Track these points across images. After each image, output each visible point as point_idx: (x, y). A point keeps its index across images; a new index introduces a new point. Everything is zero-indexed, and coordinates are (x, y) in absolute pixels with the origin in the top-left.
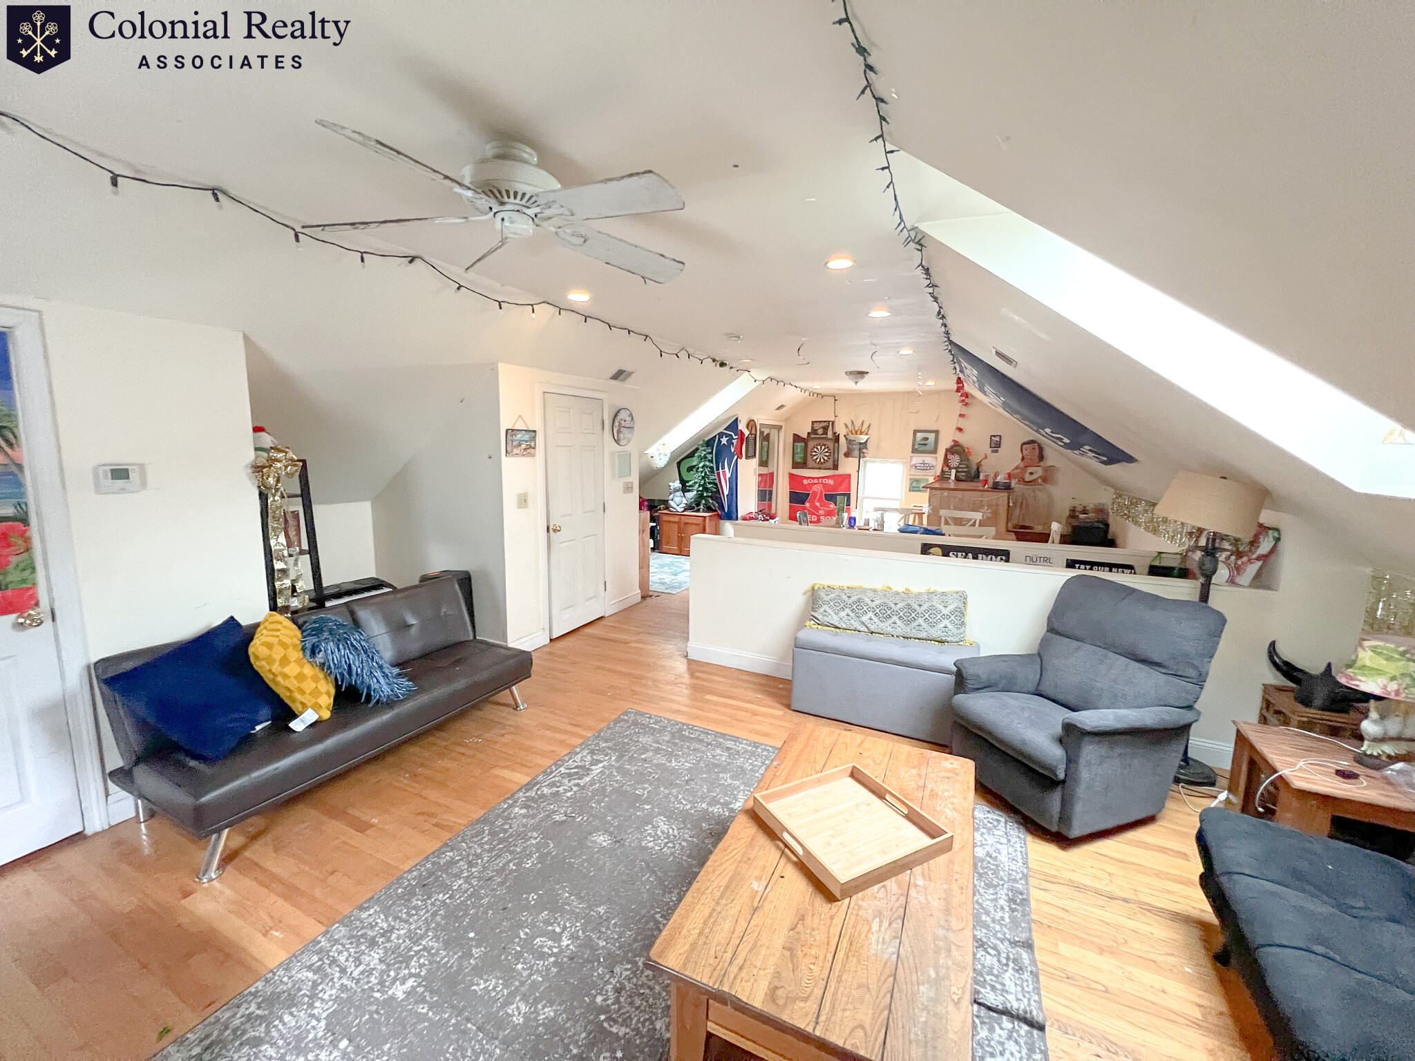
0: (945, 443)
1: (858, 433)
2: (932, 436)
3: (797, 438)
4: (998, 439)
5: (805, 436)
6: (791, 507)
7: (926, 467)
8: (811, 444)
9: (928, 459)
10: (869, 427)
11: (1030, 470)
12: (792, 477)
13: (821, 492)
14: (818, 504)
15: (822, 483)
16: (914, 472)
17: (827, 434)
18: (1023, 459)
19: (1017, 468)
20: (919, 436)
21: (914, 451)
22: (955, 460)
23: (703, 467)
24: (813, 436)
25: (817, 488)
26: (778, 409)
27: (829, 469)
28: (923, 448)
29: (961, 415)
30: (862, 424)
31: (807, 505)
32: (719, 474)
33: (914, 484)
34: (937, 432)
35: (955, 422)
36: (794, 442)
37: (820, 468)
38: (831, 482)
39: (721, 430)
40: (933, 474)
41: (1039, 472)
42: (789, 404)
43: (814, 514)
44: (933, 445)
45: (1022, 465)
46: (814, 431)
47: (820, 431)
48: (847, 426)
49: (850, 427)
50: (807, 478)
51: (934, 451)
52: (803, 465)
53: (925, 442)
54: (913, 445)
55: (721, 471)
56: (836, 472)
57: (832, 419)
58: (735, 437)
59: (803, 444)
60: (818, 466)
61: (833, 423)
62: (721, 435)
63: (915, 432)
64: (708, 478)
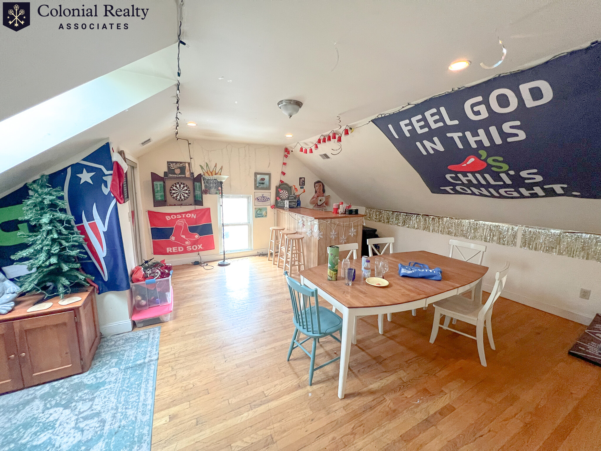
0: (275, 183)
1: (214, 173)
2: (266, 177)
3: (155, 177)
4: (303, 179)
5: (162, 175)
6: (154, 243)
7: (264, 199)
8: (169, 183)
9: (266, 193)
10: (221, 169)
11: (320, 198)
12: (152, 215)
13: (185, 225)
14: (184, 237)
15: (185, 218)
16: (257, 203)
17: (185, 174)
18: (316, 192)
19: (313, 198)
20: (259, 177)
21: (256, 188)
22: (284, 194)
23: (51, 222)
24: (170, 175)
25: (181, 223)
26: (143, 144)
27: (191, 205)
28: (262, 186)
29: (284, 164)
30: (216, 166)
31: (173, 238)
32: (83, 231)
33: (258, 212)
34: (269, 175)
35: (279, 168)
36: (153, 181)
37: (181, 205)
38: (194, 216)
39: (78, 159)
40: (269, 204)
41: (324, 199)
42: (154, 139)
43: (181, 246)
44: (268, 184)
45: (316, 196)
46: (171, 171)
47: (178, 171)
48: (202, 168)
49: (205, 168)
50: (170, 214)
51: (269, 188)
52: (163, 203)
53: (263, 182)
54: (255, 184)
55: (86, 223)
56: (198, 207)
57: (188, 160)
58: (106, 172)
59: (162, 183)
60: (180, 203)
61: (189, 164)
62: (77, 168)
63: (256, 174)
64: (67, 240)
